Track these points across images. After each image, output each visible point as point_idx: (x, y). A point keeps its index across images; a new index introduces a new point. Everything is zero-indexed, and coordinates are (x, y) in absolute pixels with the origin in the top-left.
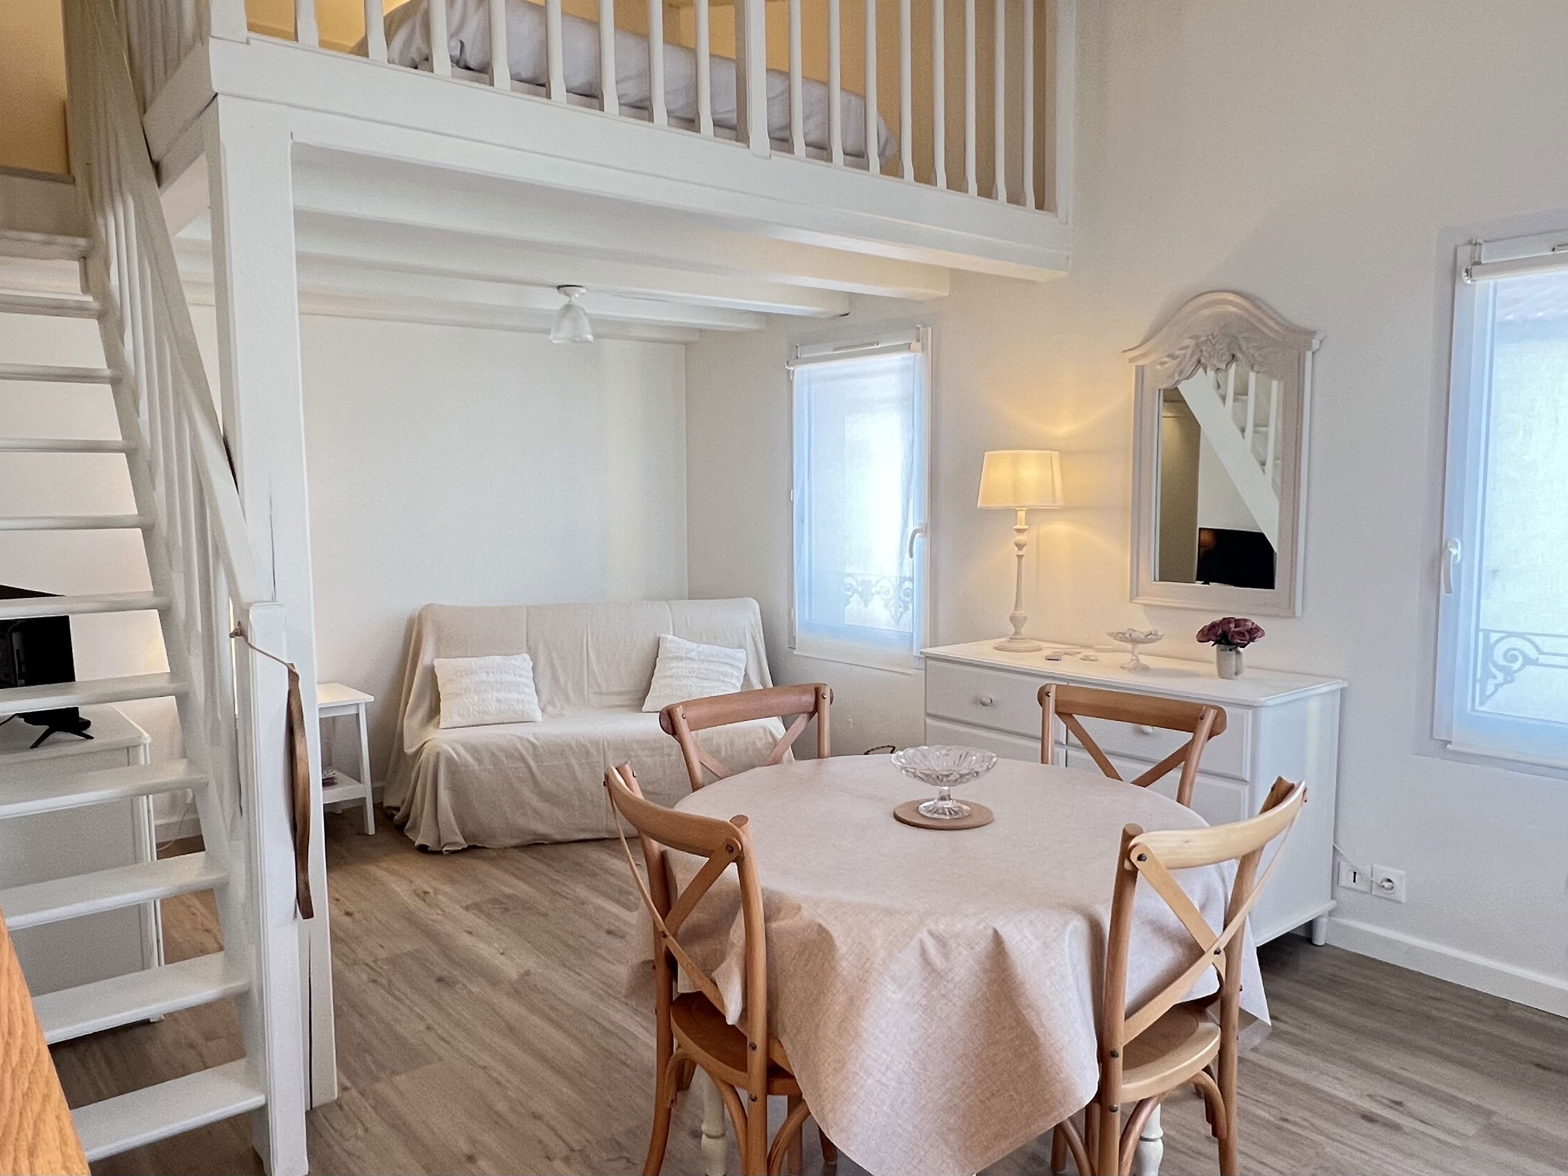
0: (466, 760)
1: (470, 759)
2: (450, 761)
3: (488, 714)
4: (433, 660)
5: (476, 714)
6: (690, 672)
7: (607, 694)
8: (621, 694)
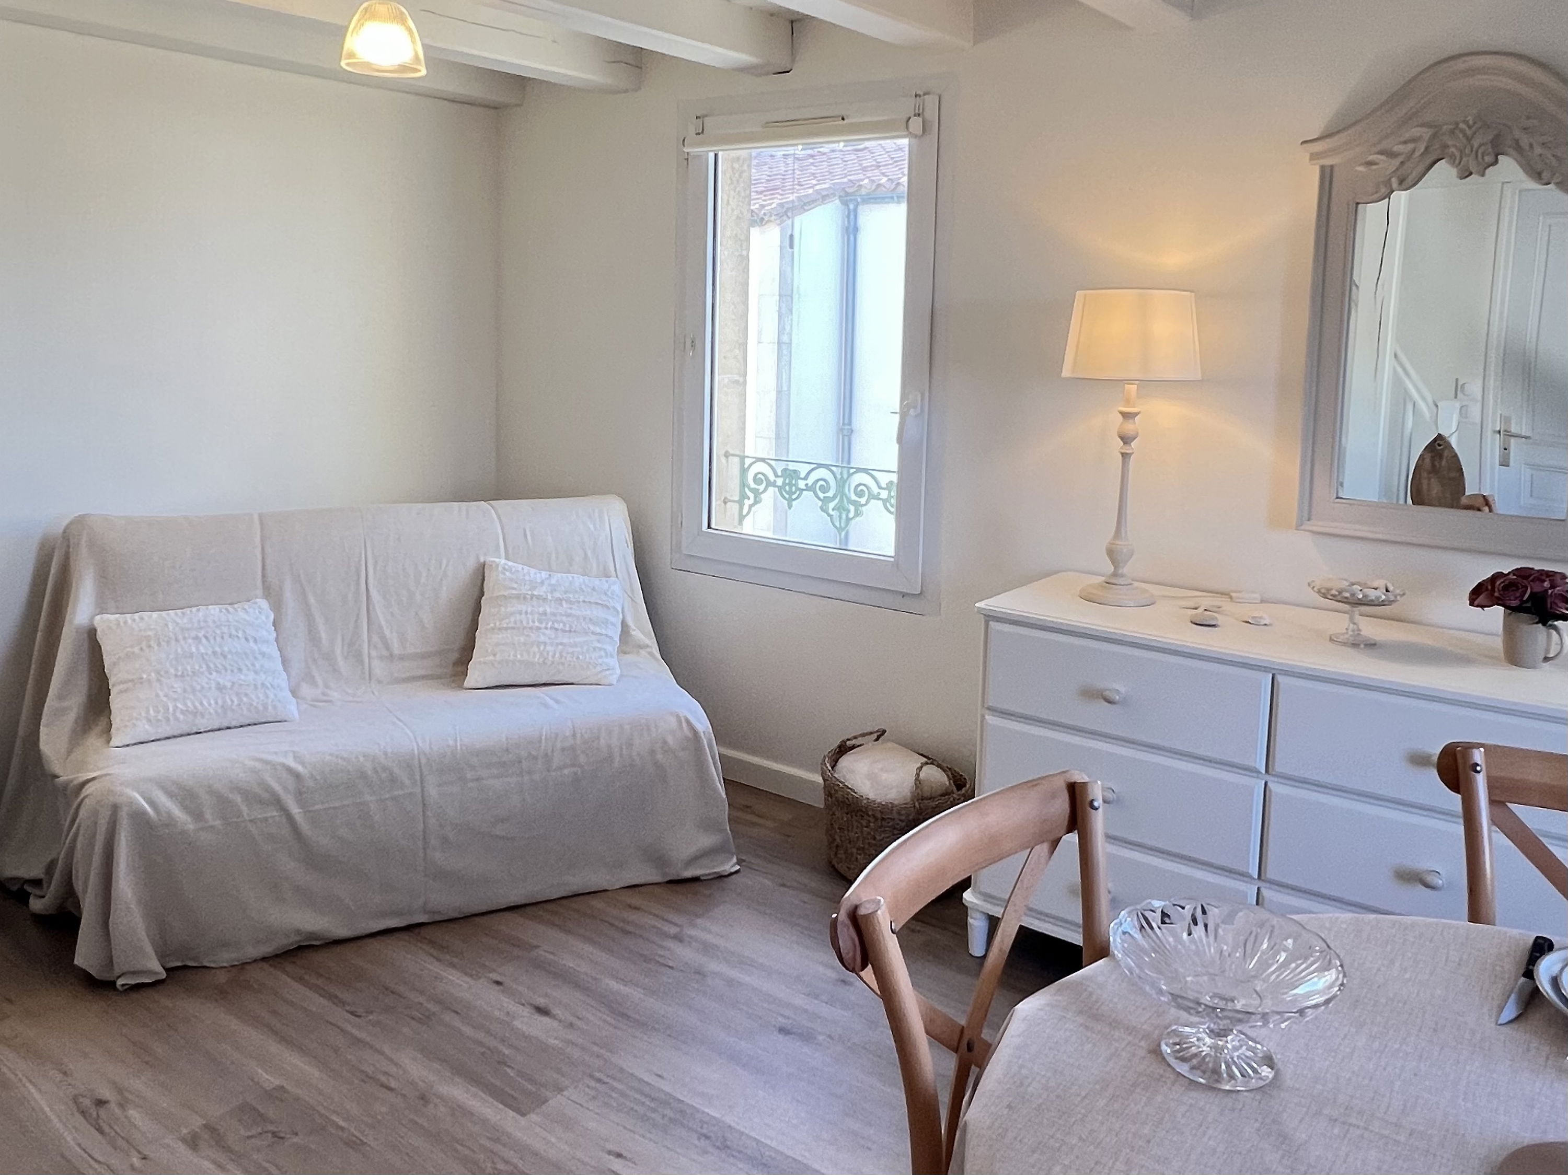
0: (169, 814)
1: (178, 812)
2: (138, 816)
3: (203, 715)
4: (92, 618)
5: (181, 717)
6: (540, 621)
7: (402, 658)
8: (424, 656)
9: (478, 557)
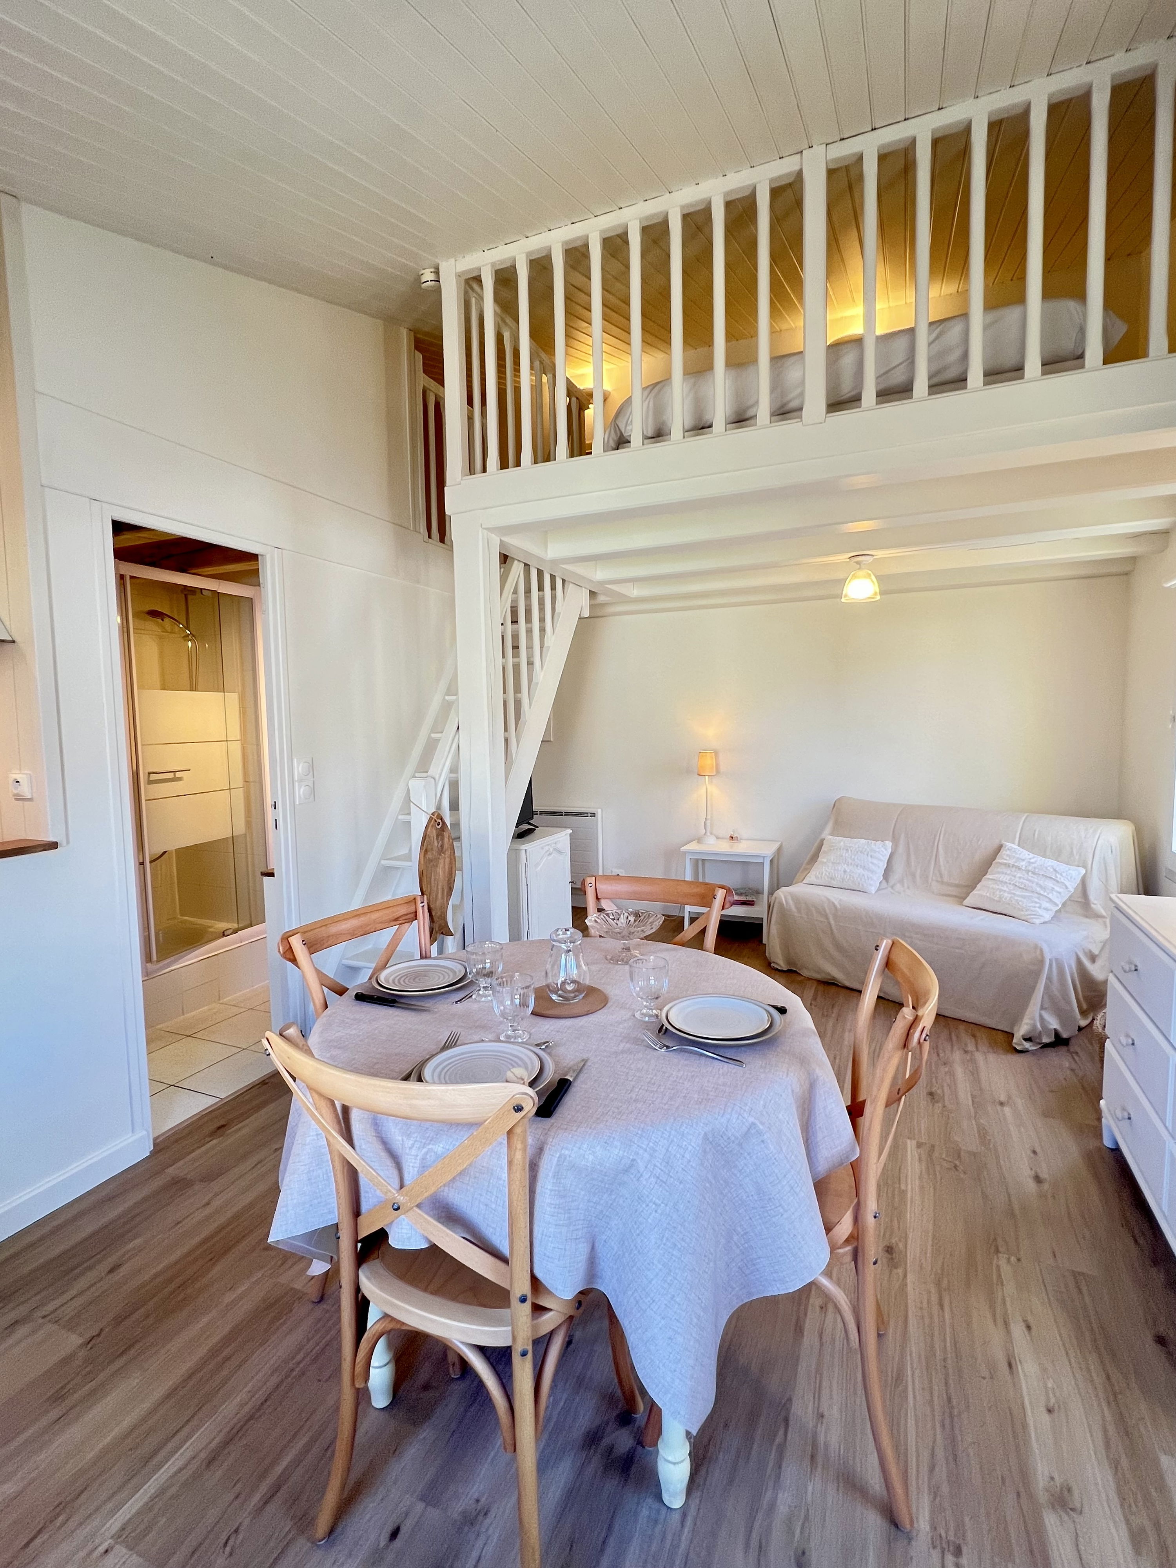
7: (948, 884)
8: (957, 886)
9: (1000, 841)
